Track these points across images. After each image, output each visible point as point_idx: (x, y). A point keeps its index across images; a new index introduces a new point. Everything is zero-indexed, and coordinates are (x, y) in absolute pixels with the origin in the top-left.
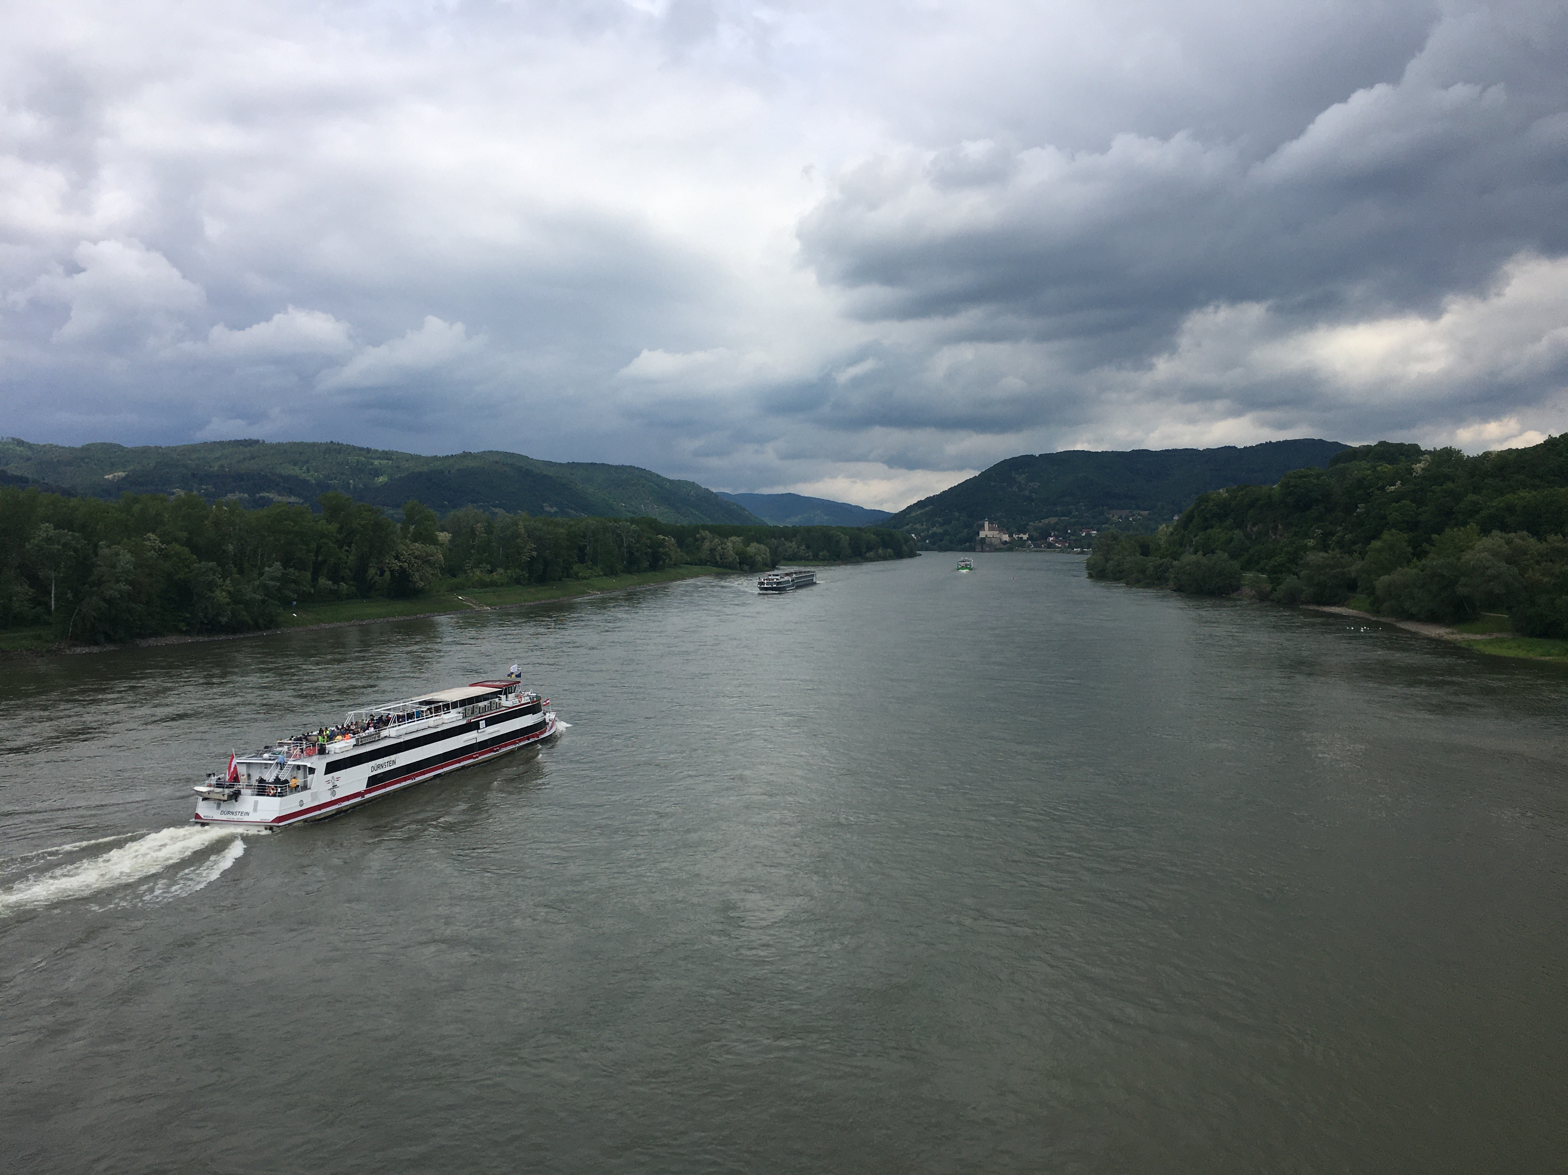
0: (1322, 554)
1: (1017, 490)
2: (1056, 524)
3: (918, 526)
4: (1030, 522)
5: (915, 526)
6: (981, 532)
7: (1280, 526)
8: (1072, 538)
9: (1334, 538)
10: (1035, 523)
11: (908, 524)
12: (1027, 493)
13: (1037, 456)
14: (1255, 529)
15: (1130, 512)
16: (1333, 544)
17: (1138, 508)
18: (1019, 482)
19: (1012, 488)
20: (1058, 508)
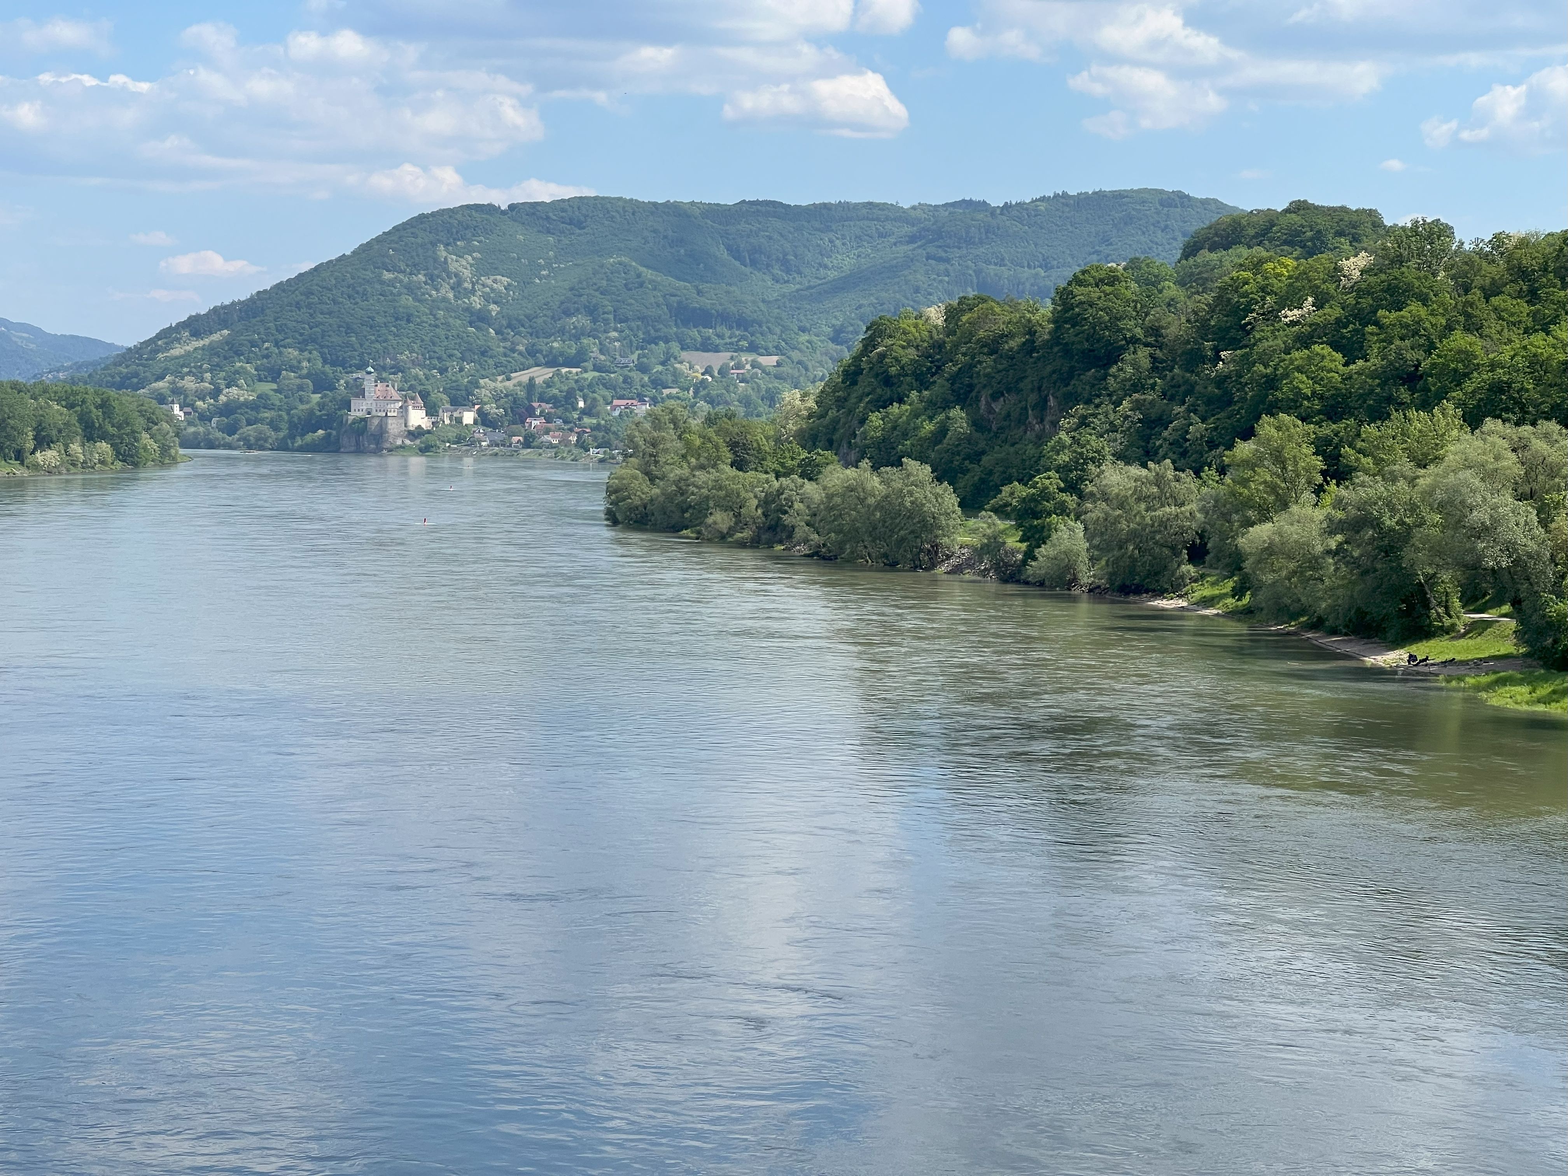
0: (1135, 471)
1: (451, 295)
2: (549, 384)
3: (189, 383)
4: (483, 377)
5: (181, 384)
6: (355, 403)
7: (1052, 402)
8: (587, 420)
9: (1165, 434)
10: (495, 381)
11: (161, 378)
12: (477, 302)
13: (504, 207)
14: (997, 407)
15: (732, 358)
16: (1166, 446)
17: (753, 348)
18: (456, 275)
19: (437, 290)
20: (555, 345)
